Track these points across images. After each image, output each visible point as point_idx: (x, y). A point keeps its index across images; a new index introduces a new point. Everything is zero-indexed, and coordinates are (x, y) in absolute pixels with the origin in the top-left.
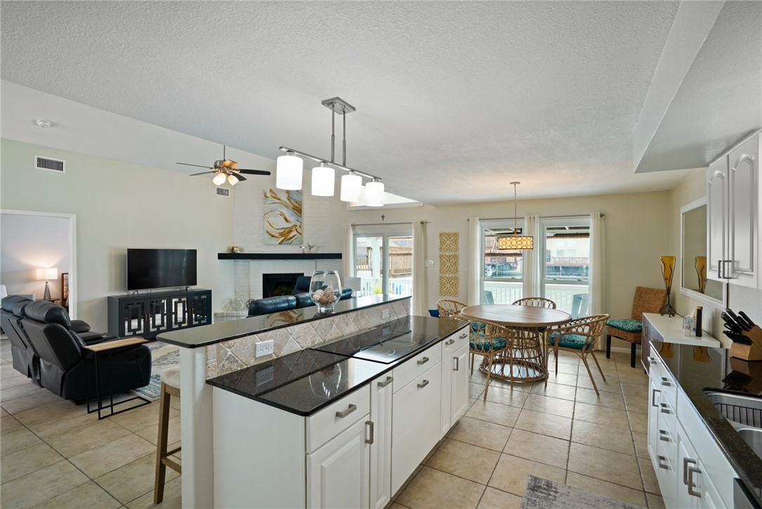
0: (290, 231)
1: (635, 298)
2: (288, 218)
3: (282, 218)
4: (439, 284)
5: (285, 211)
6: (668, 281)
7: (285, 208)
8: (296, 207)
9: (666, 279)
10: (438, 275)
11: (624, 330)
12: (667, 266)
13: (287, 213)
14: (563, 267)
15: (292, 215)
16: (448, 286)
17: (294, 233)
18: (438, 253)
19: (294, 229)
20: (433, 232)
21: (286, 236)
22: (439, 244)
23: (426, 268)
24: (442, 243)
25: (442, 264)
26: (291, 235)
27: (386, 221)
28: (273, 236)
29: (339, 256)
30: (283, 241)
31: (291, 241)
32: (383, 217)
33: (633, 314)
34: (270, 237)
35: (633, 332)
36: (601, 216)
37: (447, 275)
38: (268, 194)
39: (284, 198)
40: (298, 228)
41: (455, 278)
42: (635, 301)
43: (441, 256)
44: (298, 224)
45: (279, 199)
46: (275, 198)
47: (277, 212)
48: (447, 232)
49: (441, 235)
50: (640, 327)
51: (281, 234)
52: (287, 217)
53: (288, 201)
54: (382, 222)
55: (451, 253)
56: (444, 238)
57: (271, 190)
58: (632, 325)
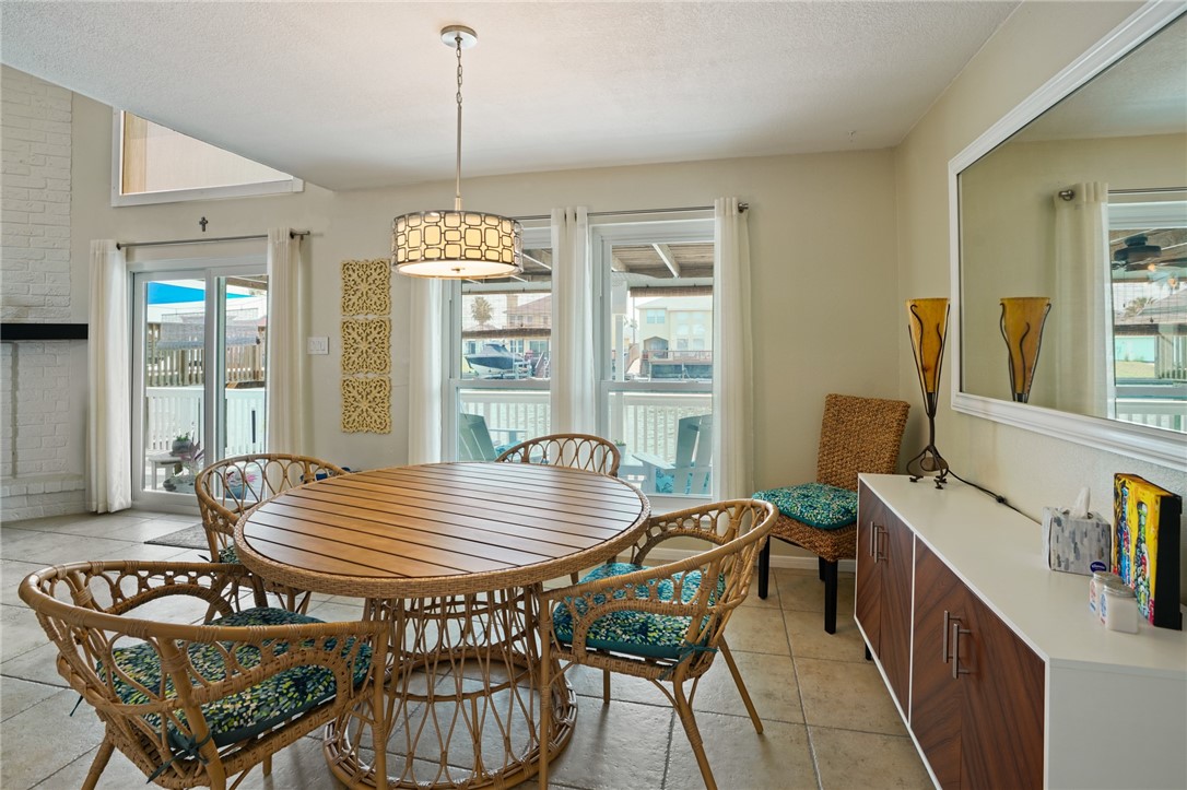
1: (825, 425)
4: (342, 401)
6: (929, 375)
9: (924, 370)
10: (338, 375)
11: (808, 524)
12: (930, 327)
14: (686, 366)
16: (364, 405)
18: (338, 317)
20: (328, 261)
22: (341, 294)
23: (309, 358)
24: (349, 289)
25: (349, 347)
27: (211, 232)
29: (78, 332)
32: (204, 223)
33: (821, 468)
35: (829, 529)
36: (741, 210)
37: (361, 376)
41: (381, 384)
42: (824, 434)
43: (345, 325)
48: (362, 260)
49: (346, 267)
50: (848, 511)
54: (202, 235)
55: (370, 317)
56: (355, 276)
58: (825, 508)
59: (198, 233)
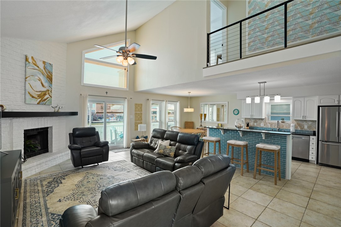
0: (45, 94)
2: (44, 84)
3: (39, 83)
5: (42, 77)
7: (42, 75)
8: (49, 76)
9: (201, 119)
13: (43, 80)
15: (46, 82)
17: (47, 96)
19: (47, 93)
21: (42, 97)
22: (135, 109)
25: (136, 117)
26: (45, 97)
27: (108, 95)
28: (33, 97)
30: (40, 101)
31: (45, 102)
32: (107, 93)
34: (31, 97)
38: (30, 60)
39: (41, 66)
40: (50, 92)
43: (136, 114)
44: (50, 89)
45: (38, 67)
46: (35, 65)
47: (36, 77)
51: (39, 96)
52: (43, 82)
53: (44, 70)
57: (32, 57)
59: (105, 95)
